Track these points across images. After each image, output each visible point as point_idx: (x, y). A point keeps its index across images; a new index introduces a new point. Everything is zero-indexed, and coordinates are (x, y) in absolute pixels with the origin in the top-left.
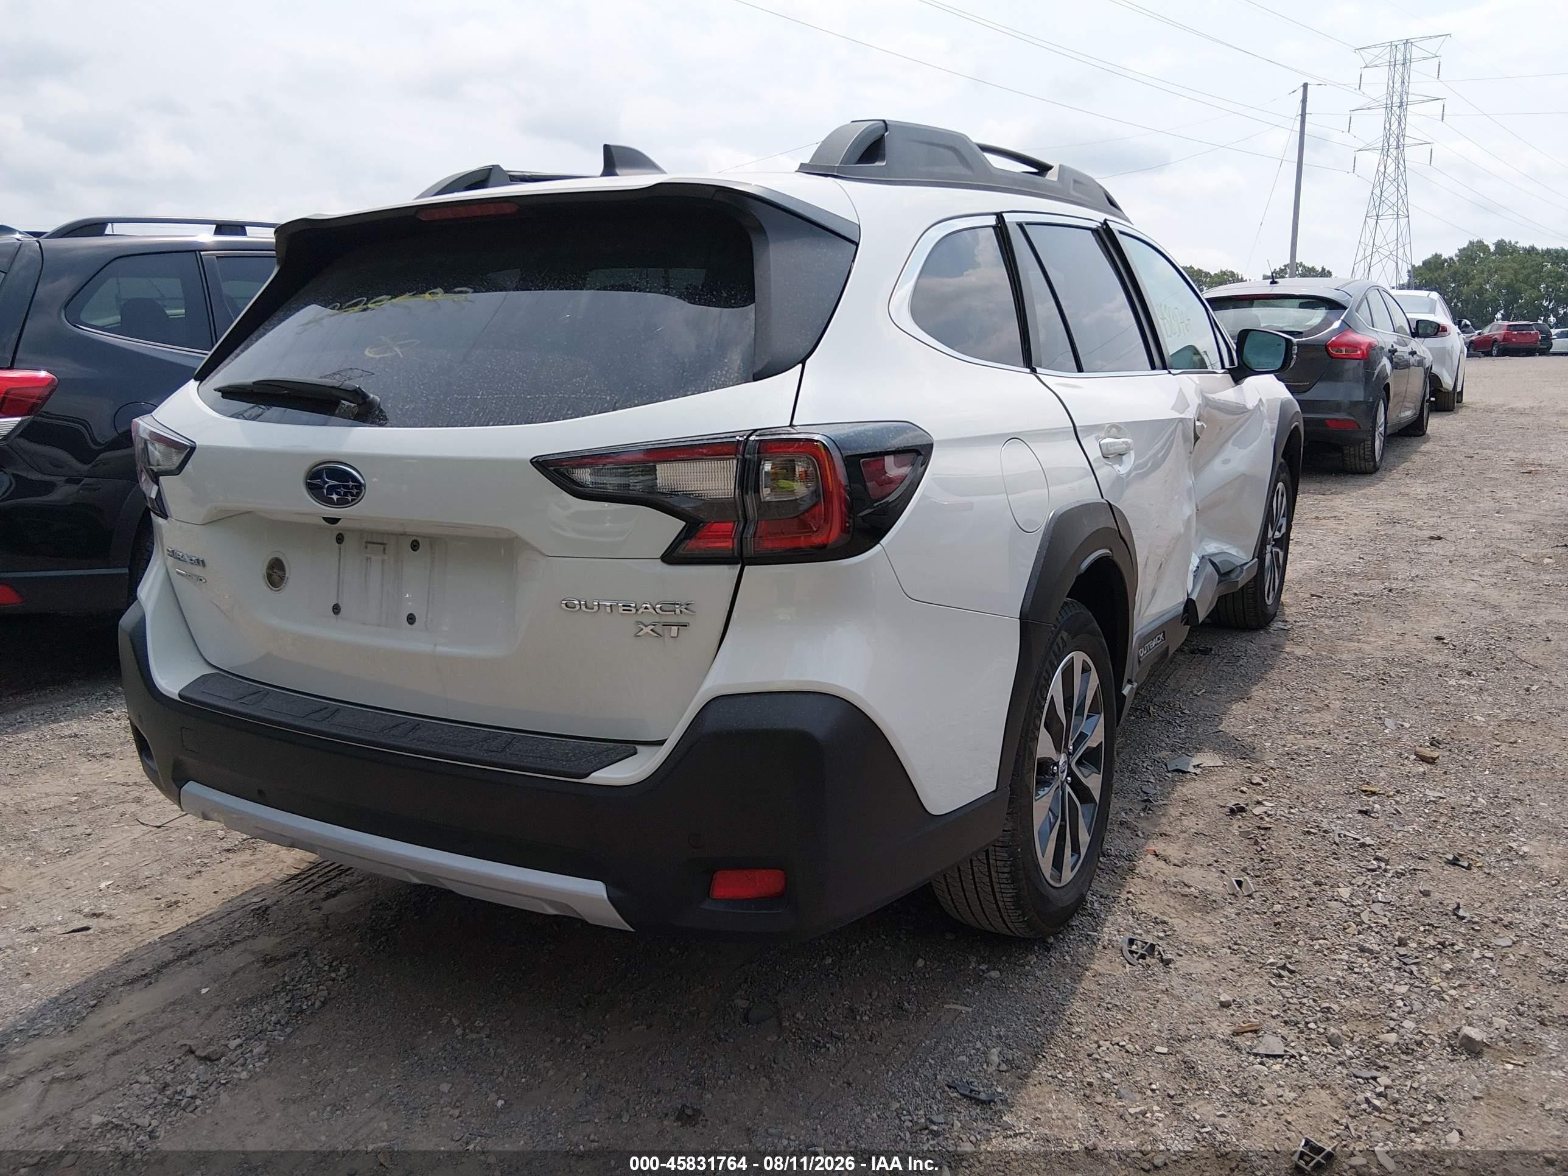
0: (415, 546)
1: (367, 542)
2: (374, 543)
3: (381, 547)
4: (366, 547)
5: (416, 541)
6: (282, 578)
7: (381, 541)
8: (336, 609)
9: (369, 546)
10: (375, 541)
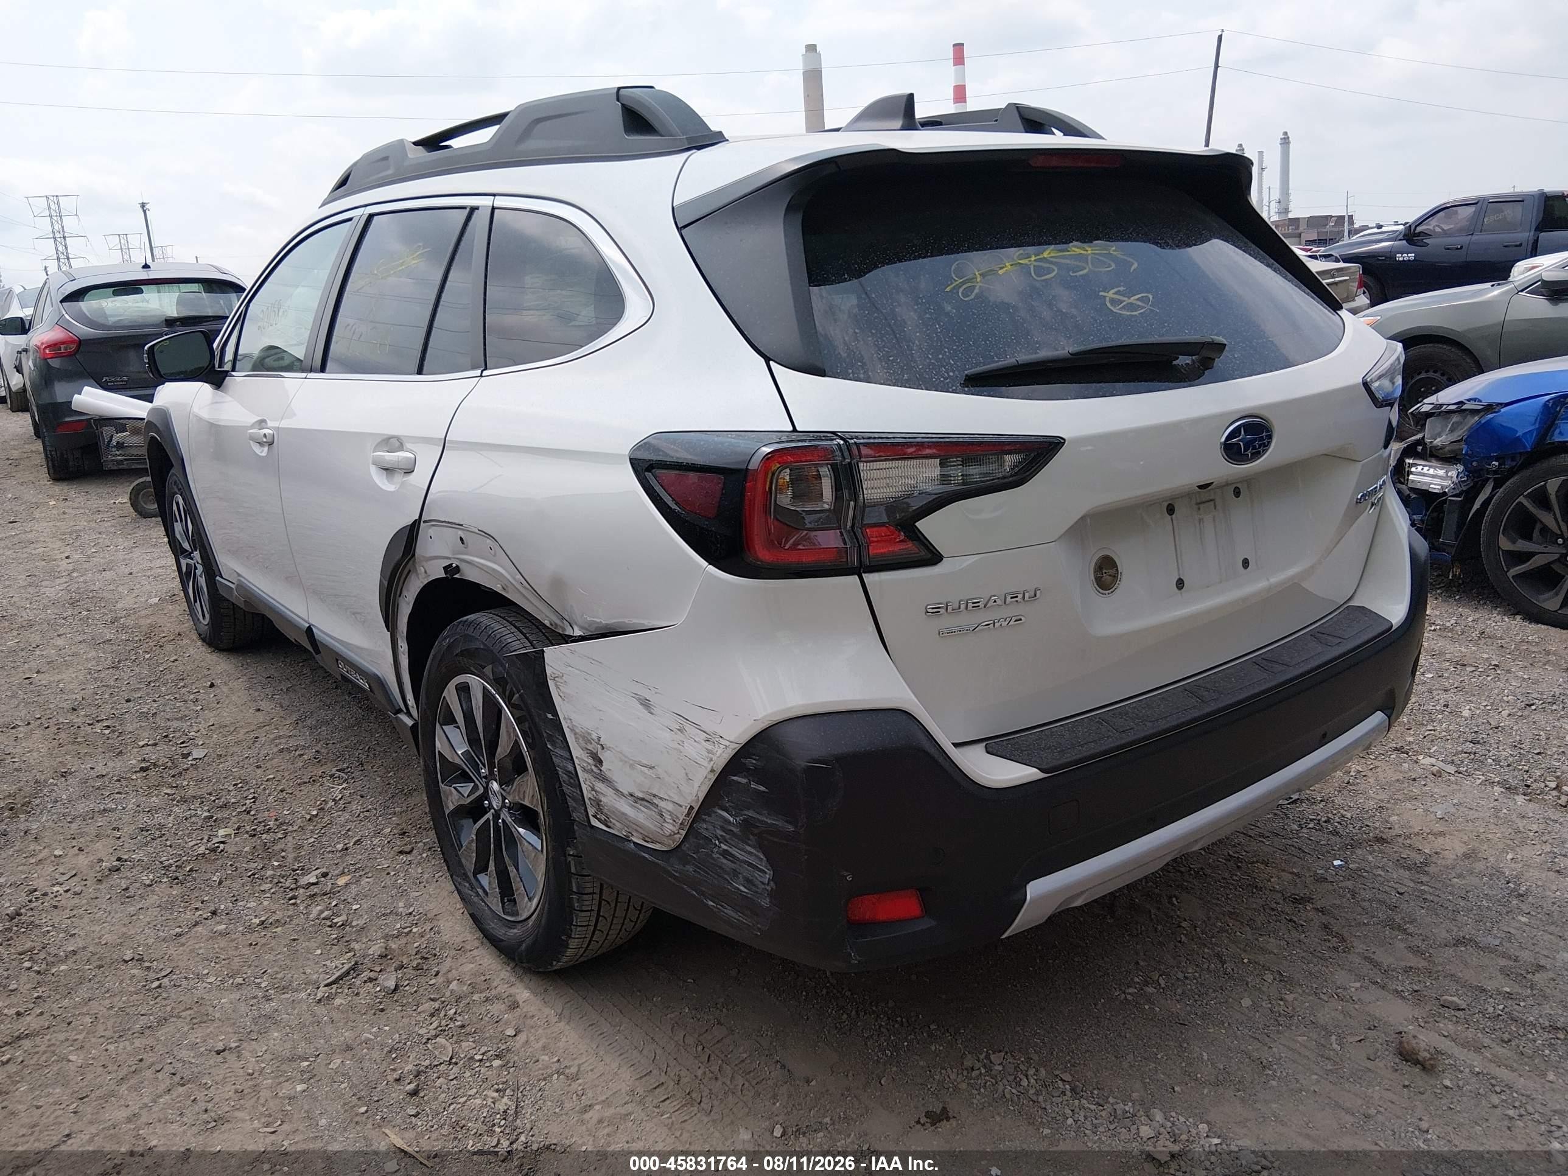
0: (1237, 493)
1: (1198, 504)
2: (1204, 502)
3: (1212, 503)
4: (1199, 509)
5: (1236, 488)
6: (1115, 577)
7: (1208, 498)
8: (1180, 584)
9: (1202, 506)
10: (1204, 500)
